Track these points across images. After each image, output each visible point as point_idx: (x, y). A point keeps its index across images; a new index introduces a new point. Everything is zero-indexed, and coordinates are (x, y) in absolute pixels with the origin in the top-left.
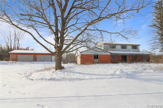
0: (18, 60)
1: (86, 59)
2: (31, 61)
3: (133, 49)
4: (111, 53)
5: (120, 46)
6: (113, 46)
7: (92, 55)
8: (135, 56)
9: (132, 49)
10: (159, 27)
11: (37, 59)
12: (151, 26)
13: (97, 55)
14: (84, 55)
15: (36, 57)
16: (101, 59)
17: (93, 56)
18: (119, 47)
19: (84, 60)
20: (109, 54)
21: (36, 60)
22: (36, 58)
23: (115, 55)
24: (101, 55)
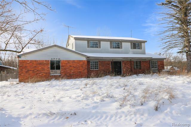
1: (33, 69)
3: (134, 48)
4: (88, 57)
5: (109, 43)
6: (95, 44)
7: (46, 61)
8: (137, 62)
9: (131, 48)
10: (177, 7)
12: (163, 4)
13: (56, 61)
14: (28, 61)
16: (65, 69)
17: (47, 64)
18: (105, 45)
19: (26, 72)
20: (84, 59)
23: (99, 62)
24: (66, 61)
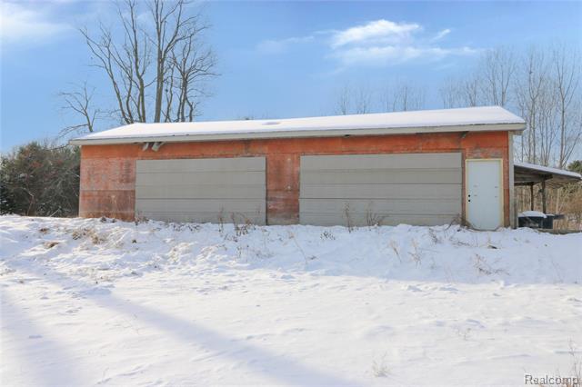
0: (139, 205)
2: (243, 222)
11: (303, 194)
15: (295, 179)
21: (297, 210)
22: (296, 190)
